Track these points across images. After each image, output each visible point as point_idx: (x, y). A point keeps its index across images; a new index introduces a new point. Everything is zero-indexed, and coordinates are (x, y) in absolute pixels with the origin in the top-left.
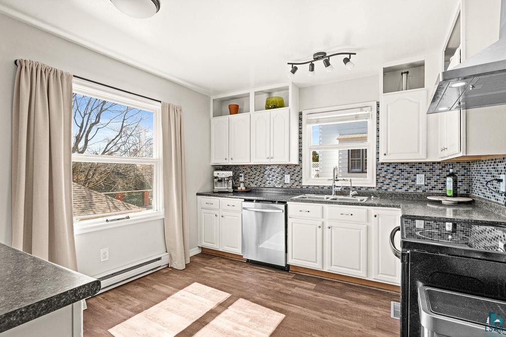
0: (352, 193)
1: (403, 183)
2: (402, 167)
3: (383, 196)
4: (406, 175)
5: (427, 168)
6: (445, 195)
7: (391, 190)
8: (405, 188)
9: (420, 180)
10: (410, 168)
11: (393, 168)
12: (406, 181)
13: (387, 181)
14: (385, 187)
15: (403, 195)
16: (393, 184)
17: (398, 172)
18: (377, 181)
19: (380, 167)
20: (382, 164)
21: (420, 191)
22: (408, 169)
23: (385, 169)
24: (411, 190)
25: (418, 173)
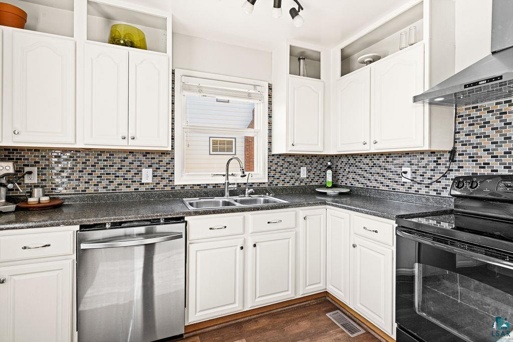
0: (248, 191)
1: (291, 176)
2: (290, 159)
3: (277, 192)
4: (293, 168)
5: (308, 161)
6: (325, 187)
7: (280, 185)
8: (292, 182)
9: (304, 173)
10: (296, 160)
11: (283, 160)
12: (293, 174)
13: (277, 176)
14: (275, 182)
15: (292, 189)
16: (282, 178)
17: (286, 165)
18: (268, 175)
19: (271, 158)
20: (273, 155)
21: (303, 184)
22: (295, 162)
23: (275, 161)
24: (297, 184)
25: (302, 166)
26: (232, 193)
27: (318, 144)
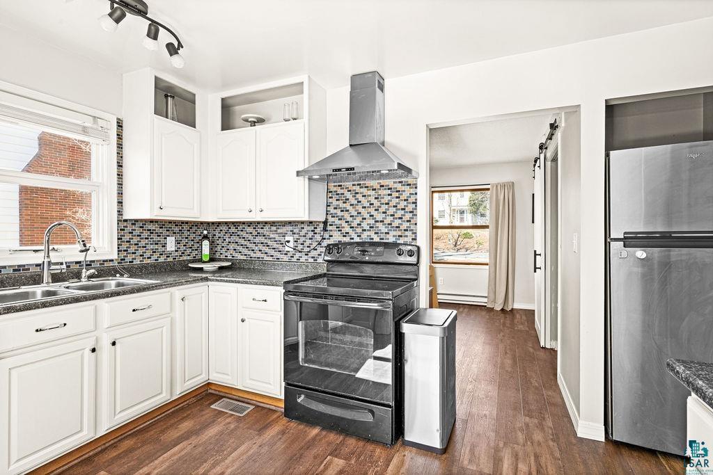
0: (85, 273)
1: (153, 249)
2: (151, 227)
3: (133, 271)
4: (156, 238)
5: (177, 229)
6: (201, 261)
7: (137, 262)
8: (155, 257)
9: (171, 244)
10: (160, 228)
11: (140, 227)
12: (156, 247)
13: (132, 249)
14: (129, 258)
15: (155, 266)
16: (140, 251)
17: (145, 234)
18: (118, 248)
19: (122, 226)
20: (126, 221)
21: (170, 259)
22: (159, 230)
23: (129, 229)
24: (162, 259)
25: (169, 236)
26: (56, 278)
27: (193, 209)
